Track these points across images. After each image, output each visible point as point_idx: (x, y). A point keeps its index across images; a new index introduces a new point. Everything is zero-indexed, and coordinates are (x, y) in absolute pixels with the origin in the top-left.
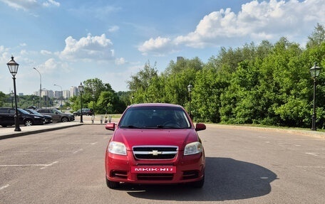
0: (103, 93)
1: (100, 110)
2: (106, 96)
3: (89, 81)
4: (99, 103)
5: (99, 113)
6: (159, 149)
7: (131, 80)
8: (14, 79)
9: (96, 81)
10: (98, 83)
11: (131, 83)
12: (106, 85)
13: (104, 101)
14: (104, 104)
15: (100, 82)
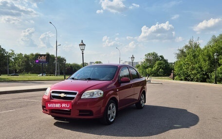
0: (157, 62)
1: (155, 73)
2: (159, 64)
3: (149, 54)
4: (154, 69)
5: (153, 76)
6: (66, 93)
7: (178, 52)
8: (83, 53)
9: (154, 54)
10: (155, 55)
11: (178, 54)
12: (160, 56)
13: (158, 67)
14: (158, 70)
15: (156, 54)
